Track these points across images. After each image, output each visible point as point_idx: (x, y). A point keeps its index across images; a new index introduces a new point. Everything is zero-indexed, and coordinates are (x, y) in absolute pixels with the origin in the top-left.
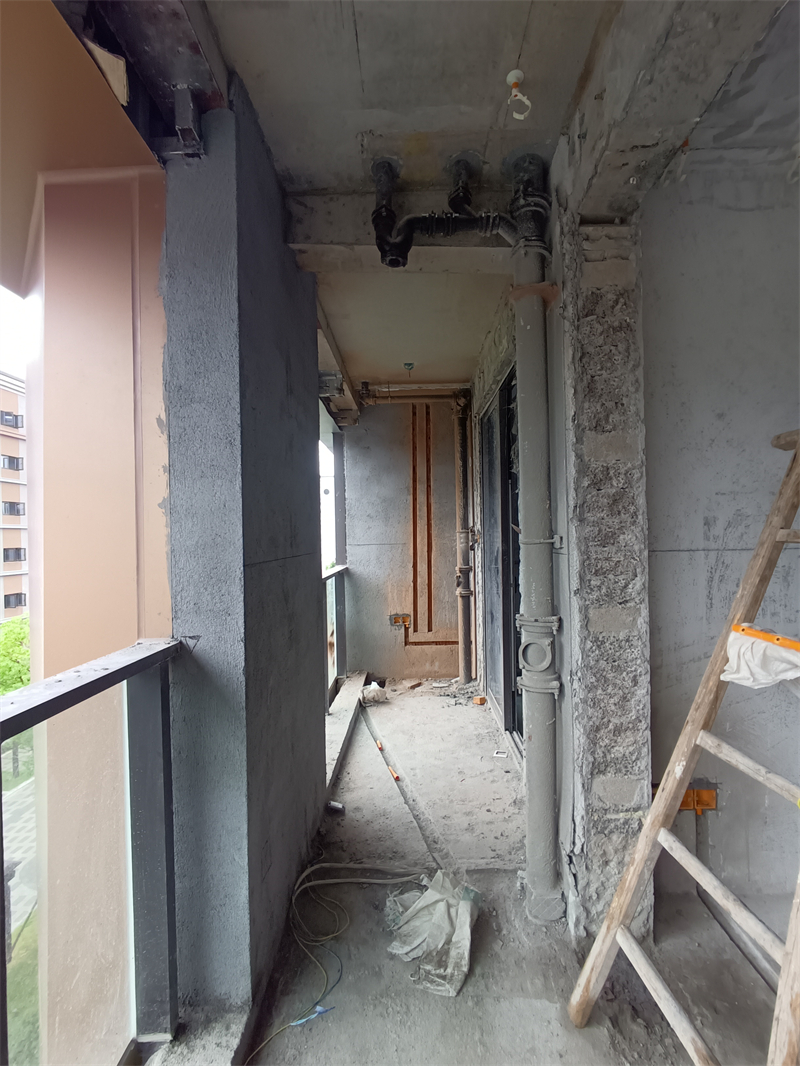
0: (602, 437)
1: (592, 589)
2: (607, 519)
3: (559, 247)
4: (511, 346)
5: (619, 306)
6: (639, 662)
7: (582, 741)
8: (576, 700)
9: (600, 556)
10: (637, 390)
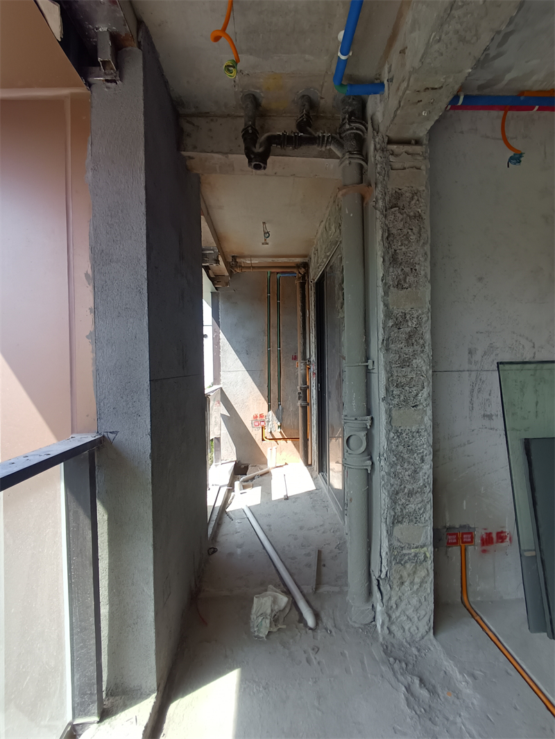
0: (402, 292)
1: (394, 397)
2: (404, 349)
3: (373, 159)
4: (338, 231)
5: (413, 202)
6: (425, 446)
7: (387, 501)
8: (383, 473)
9: (400, 375)
10: (426, 260)
